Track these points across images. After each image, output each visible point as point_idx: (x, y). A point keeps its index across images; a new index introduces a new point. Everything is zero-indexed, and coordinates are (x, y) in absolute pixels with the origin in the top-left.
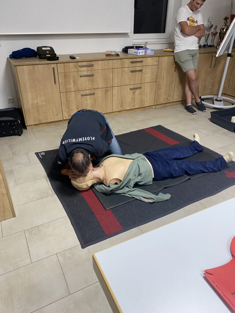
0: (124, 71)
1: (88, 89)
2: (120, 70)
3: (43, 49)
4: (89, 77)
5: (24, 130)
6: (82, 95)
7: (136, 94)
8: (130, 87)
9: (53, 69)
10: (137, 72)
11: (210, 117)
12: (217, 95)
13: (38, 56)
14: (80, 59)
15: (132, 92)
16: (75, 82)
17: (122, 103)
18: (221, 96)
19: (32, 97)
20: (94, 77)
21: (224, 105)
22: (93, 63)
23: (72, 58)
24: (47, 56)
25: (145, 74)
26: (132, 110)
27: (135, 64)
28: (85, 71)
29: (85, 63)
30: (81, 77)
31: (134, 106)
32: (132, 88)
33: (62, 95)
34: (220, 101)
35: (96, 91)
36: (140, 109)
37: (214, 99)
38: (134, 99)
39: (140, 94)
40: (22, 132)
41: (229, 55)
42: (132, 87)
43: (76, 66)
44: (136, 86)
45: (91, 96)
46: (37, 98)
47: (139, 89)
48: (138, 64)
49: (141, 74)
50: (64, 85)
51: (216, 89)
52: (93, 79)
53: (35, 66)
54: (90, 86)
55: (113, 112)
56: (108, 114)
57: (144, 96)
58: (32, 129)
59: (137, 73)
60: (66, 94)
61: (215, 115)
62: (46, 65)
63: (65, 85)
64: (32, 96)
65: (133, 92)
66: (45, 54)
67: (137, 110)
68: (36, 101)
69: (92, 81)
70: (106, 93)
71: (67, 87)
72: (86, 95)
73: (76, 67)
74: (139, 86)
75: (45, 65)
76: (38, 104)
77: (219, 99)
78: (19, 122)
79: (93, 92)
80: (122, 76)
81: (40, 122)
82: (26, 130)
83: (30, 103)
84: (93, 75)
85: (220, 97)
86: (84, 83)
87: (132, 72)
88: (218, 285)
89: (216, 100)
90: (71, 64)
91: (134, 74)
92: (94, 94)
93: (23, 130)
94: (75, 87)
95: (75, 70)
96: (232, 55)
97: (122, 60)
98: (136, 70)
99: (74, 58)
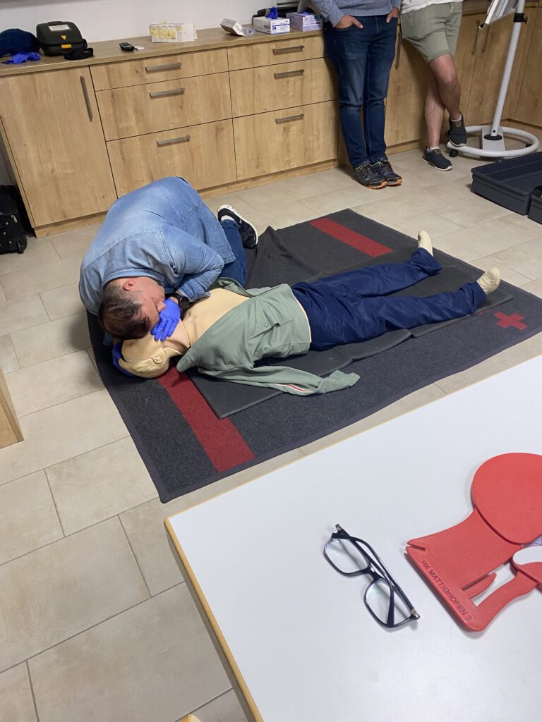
0: (259, 76)
1: (172, 126)
2: (248, 74)
3: (52, 28)
4: (172, 98)
5: (30, 240)
6: (158, 144)
7: (290, 133)
8: (276, 117)
9: (82, 79)
10: (291, 76)
11: (471, 181)
12: (491, 123)
13: (41, 50)
14: (147, 51)
15: (282, 130)
16: (139, 113)
17: (258, 158)
18: (500, 125)
19: (40, 157)
20: (183, 96)
21: (507, 149)
22: (179, 59)
23: (127, 48)
24: (64, 46)
25: (311, 80)
26: (284, 175)
27: (284, 56)
28: (161, 82)
29: (159, 62)
30: (152, 97)
31: (289, 162)
32: (281, 117)
33: (112, 147)
34: (498, 138)
35: (193, 133)
36: (304, 171)
37: (483, 136)
38: (288, 146)
39: (302, 131)
40: (24, 245)
41: (518, 18)
42: (280, 115)
43: (139, 70)
44: (291, 113)
45: (182, 144)
46: (50, 157)
47: (299, 119)
48: (293, 56)
49: (300, 82)
50: (112, 119)
51: (487, 107)
52: (183, 102)
53: (36, 76)
54: (177, 120)
55: (238, 182)
56: (225, 188)
57: (311, 138)
58: (47, 235)
59: (291, 79)
60: (121, 143)
61: (484, 176)
62: (64, 72)
63: (116, 121)
64: (39, 154)
65: (285, 129)
66: (57, 42)
67: (297, 173)
68: (50, 166)
69: (181, 107)
70: (217, 135)
71: (120, 126)
72: (169, 144)
73: (137, 72)
74: (298, 112)
75: (60, 72)
76: (54, 174)
77: (494, 135)
78: (15, 220)
79: (185, 136)
80: (254, 90)
81: (65, 216)
82: (33, 238)
83: (35, 170)
84: (182, 93)
85: (497, 128)
86: (161, 113)
87: (277, 76)
88: (434, 572)
89: (489, 137)
90: (126, 67)
91: (285, 83)
92: (188, 140)
93: (26, 240)
94: (140, 123)
95: (137, 80)
96: (525, 17)
97: (252, 48)
98: (289, 71)
99: (132, 49)
